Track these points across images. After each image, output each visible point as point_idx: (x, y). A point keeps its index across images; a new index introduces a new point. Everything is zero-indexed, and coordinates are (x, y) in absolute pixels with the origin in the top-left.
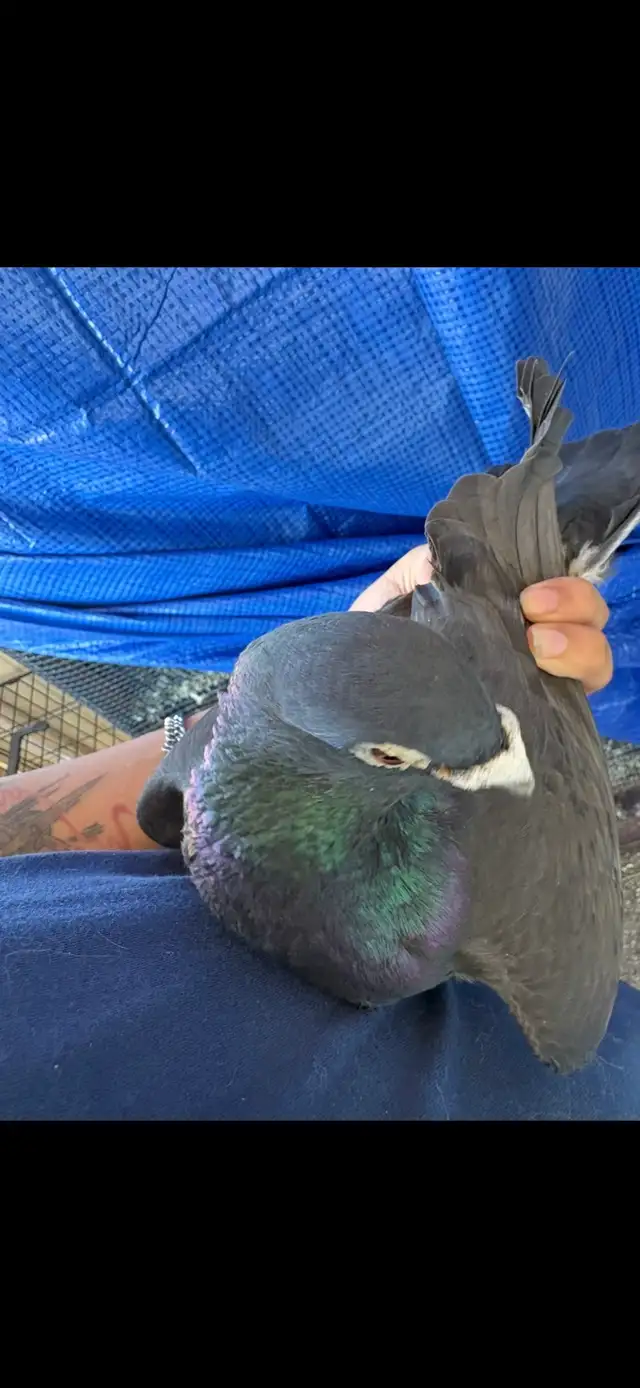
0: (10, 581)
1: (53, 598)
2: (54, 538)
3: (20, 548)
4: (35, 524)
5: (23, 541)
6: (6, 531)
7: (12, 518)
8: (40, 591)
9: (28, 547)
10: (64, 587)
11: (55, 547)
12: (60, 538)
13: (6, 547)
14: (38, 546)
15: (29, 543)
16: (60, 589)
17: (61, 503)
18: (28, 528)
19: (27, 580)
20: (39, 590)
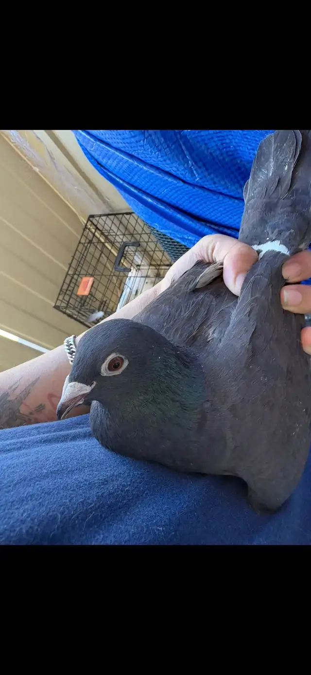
0: (170, 193)
1: (190, 210)
2: (212, 179)
3: (188, 178)
4: (204, 165)
5: (193, 175)
6: (186, 165)
7: (193, 158)
8: (186, 205)
9: (194, 180)
10: (200, 208)
11: (210, 184)
12: (216, 180)
13: (181, 176)
14: (200, 181)
15: (196, 178)
16: (197, 208)
17: (225, 155)
18: (200, 168)
19: (181, 196)
20: (184, 204)
